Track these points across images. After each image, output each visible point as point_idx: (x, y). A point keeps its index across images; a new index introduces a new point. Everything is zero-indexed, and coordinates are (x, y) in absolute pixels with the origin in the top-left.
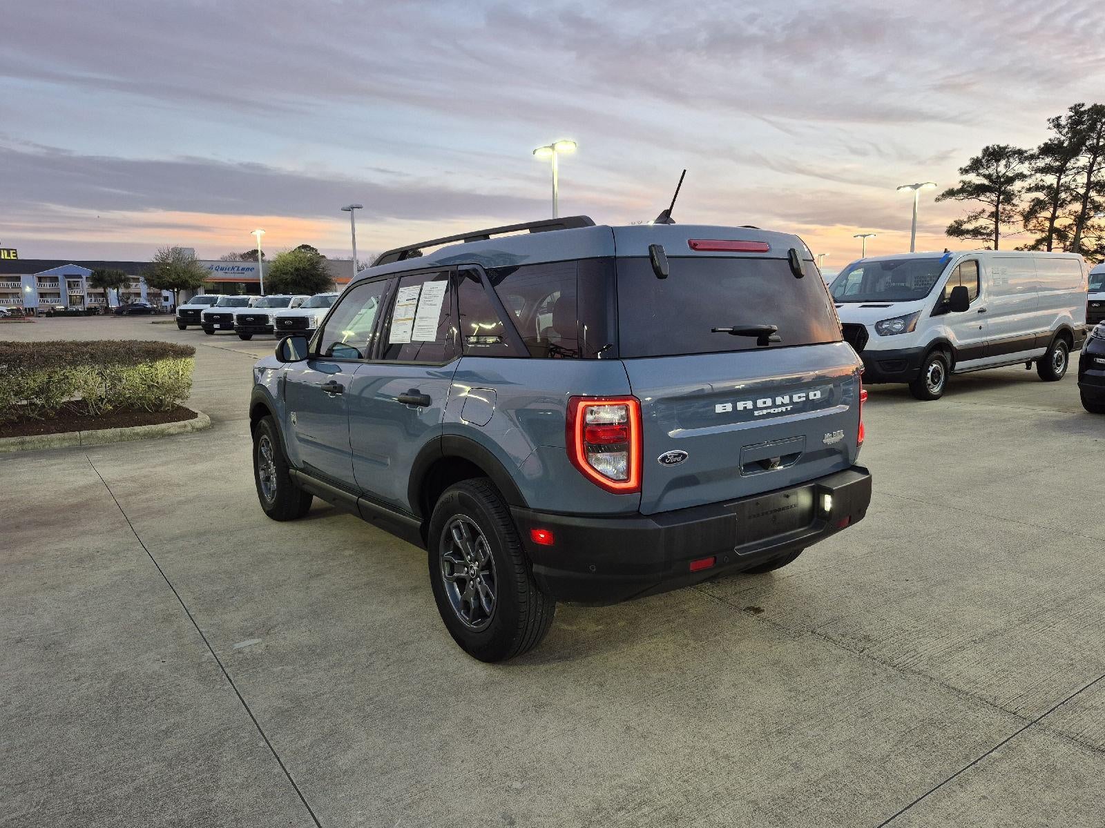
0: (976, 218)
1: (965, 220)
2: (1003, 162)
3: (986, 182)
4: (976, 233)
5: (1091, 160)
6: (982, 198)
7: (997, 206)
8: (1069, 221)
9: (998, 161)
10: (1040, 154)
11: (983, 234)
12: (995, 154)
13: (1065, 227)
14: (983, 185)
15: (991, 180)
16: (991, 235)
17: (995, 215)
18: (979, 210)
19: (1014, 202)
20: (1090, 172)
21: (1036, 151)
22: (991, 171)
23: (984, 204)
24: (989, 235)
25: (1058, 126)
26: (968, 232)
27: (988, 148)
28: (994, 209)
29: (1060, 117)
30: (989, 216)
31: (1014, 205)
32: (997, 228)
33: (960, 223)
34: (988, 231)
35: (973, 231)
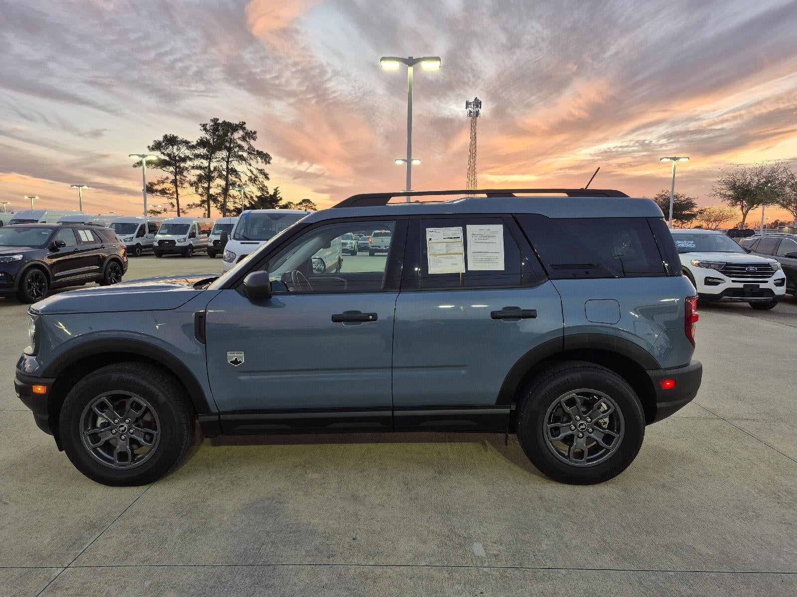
0: (163, 182)
1: (156, 182)
2: (175, 147)
3: (167, 158)
4: (163, 192)
5: (228, 155)
6: (164, 169)
7: (175, 176)
8: (219, 190)
9: (173, 146)
10: (197, 145)
11: (167, 194)
12: (171, 141)
13: (217, 194)
14: (165, 160)
15: (170, 158)
16: (173, 195)
17: (174, 182)
18: (165, 177)
19: (184, 174)
20: (228, 162)
21: (195, 143)
22: (168, 151)
23: (167, 173)
24: (172, 194)
25: (205, 129)
26: (156, 191)
27: (166, 135)
28: (174, 178)
29: (207, 124)
30: (171, 182)
31: (184, 176)
32: (177, 191)
33: (152, 184)
34: (171, 192)
35: (160, 191)
